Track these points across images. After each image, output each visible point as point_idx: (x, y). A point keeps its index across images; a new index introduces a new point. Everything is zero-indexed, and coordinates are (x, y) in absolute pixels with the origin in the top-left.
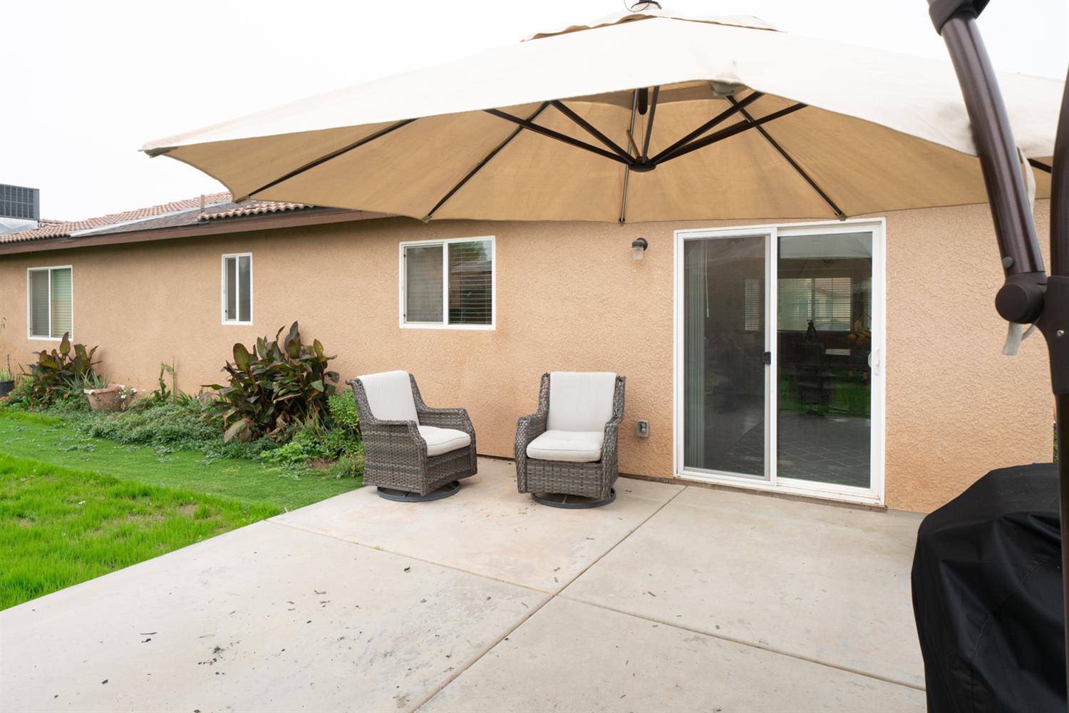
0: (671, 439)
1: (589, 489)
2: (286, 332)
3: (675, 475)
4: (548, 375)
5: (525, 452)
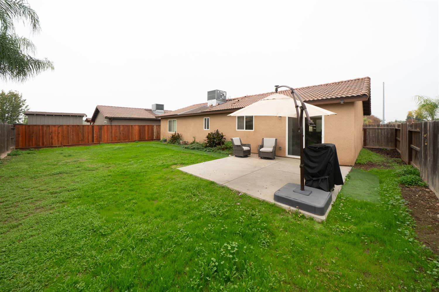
0: (285, 150)
1: (270, 157)
2: (216, 131)
3: (286, 156)
4: (263, 139)
5: (259, 150)
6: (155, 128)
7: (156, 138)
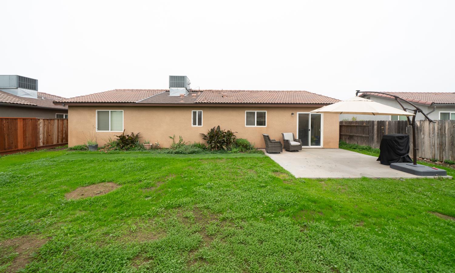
2: (216, 128)
4: (283, 134)
5: (291, 145)
6: (41, 125)
7: (43, 143)
